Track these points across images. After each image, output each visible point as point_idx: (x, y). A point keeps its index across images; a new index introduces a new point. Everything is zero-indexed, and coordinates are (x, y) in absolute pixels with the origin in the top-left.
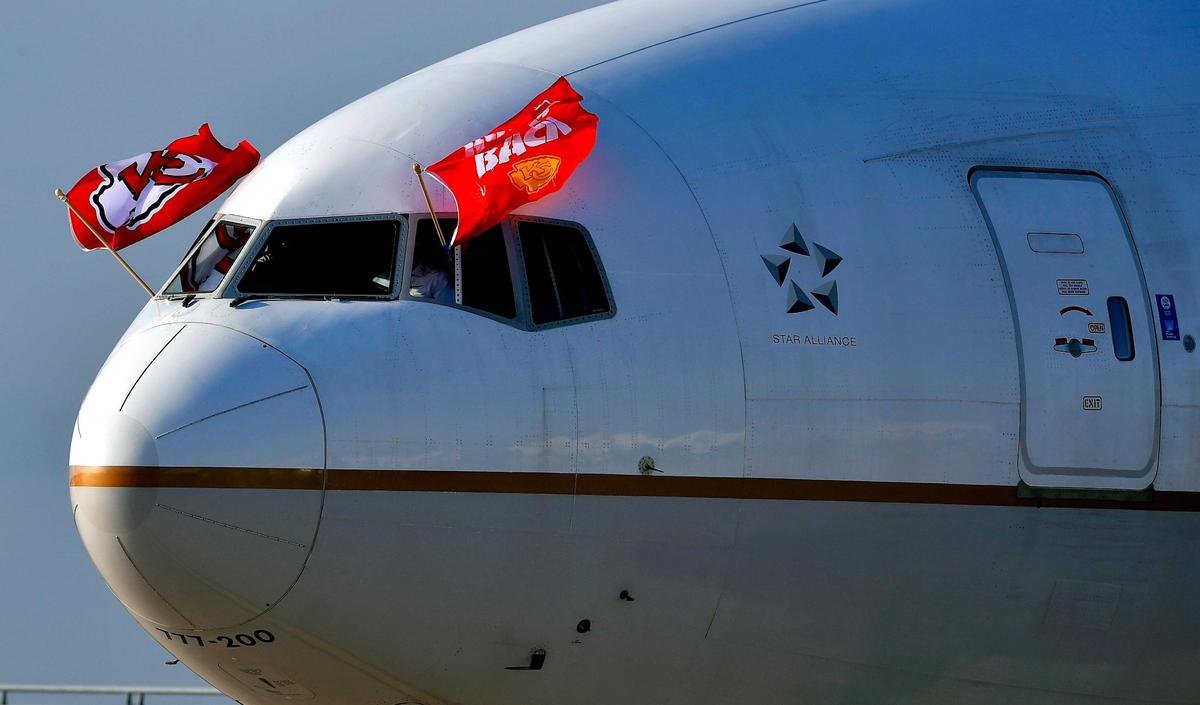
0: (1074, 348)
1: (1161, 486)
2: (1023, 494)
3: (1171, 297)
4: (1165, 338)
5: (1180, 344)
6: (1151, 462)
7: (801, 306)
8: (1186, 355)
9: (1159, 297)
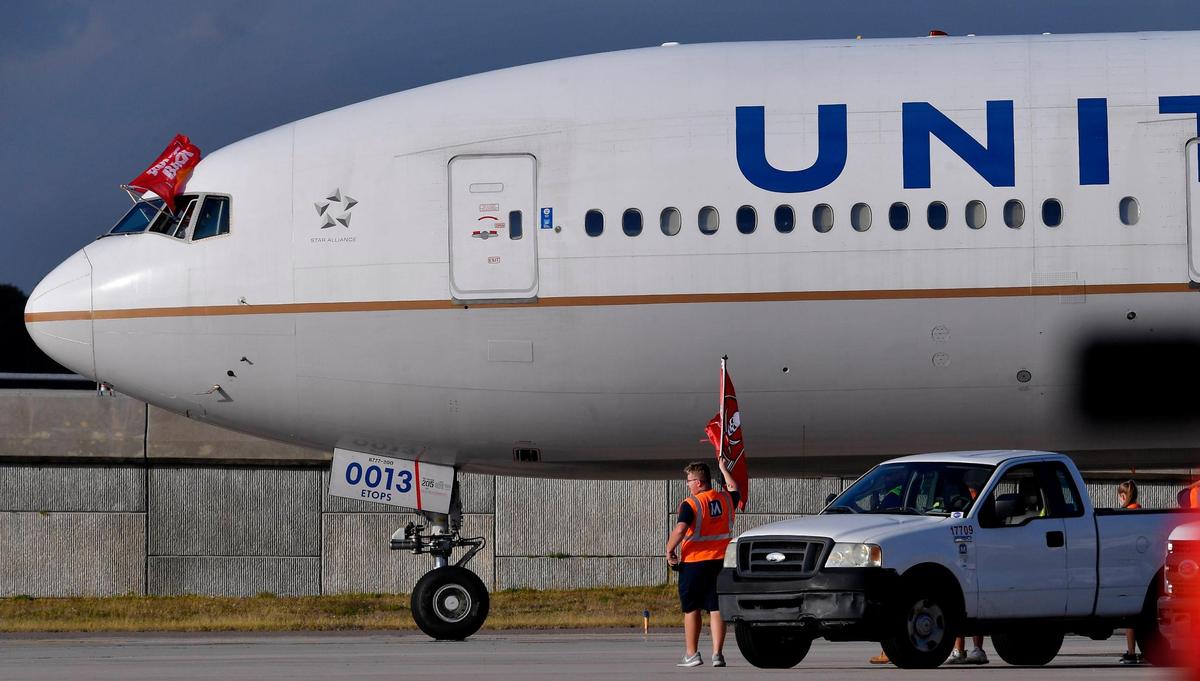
0: (484, 235)
1: (541, 296)
2: (456, 303)
3: (551, 209)
4: (542, 227)
5: (553, 229)
6: (534, 285)
7: (328, 225)
8: (556, 235)
9: (543, 210)
